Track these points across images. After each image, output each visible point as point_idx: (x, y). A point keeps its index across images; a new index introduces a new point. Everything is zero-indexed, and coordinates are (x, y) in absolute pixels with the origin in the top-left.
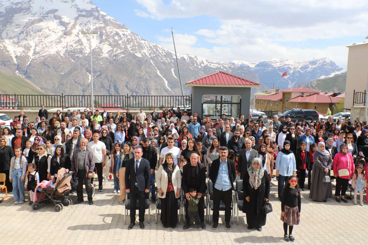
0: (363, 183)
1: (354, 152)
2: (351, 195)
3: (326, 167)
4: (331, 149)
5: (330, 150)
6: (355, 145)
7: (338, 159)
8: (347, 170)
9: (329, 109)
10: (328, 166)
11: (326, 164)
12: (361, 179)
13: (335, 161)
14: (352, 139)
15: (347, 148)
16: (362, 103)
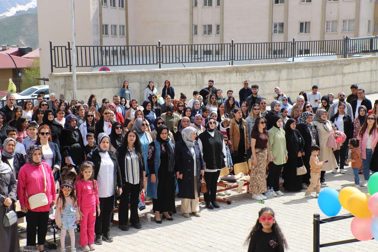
0: (74, 214)
1: (54, 159)
2: (55, 241)
3: (7, 197)
4: (13, 159)
5: (11, 161)
6: (55, 146)
7: (26, 176)
8: (44, 194)
9: (11, 80)
10: (11, 193)
11: (6, 189)
12: (71, 206)
13: (21, 183)
14: (49, 136)
15: (41, 154)
16: (67, 67)
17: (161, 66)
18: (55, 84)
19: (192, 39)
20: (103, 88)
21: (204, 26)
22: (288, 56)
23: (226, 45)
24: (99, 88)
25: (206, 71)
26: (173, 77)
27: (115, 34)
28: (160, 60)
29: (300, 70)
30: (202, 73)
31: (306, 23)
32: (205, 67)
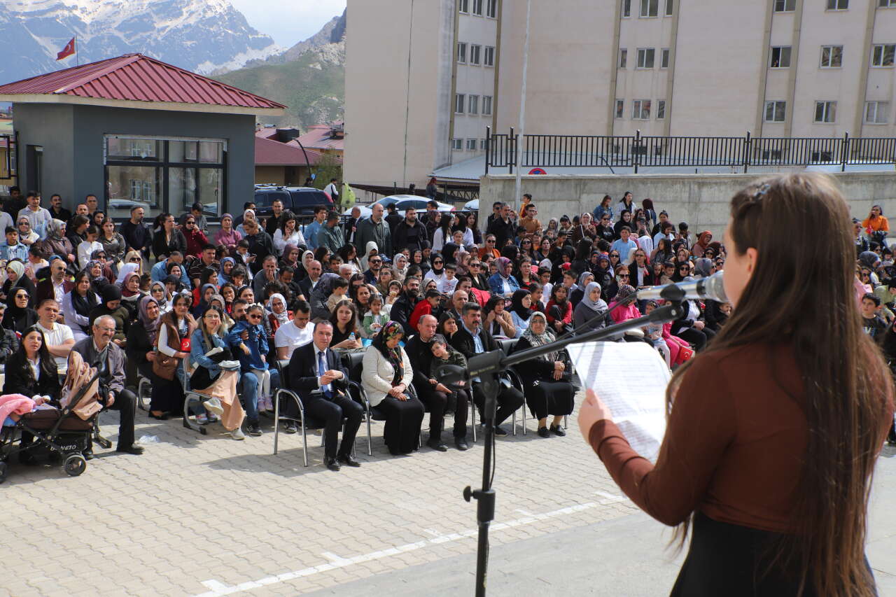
16: (506, 166)
17: (638, 171)
18: (490, 191)
19: (611, 126)
20: (554, 200)
21: (636, 102)
22: (790, 162)
23: (674, 140)
24: (549, 200)
25: (706, 180)
26: (656, 188)
27: (475, 112)
28: (637, 160)
29: (855, 185)
30: (699, 183)
31: (828, 104)
32: (705, 174)
